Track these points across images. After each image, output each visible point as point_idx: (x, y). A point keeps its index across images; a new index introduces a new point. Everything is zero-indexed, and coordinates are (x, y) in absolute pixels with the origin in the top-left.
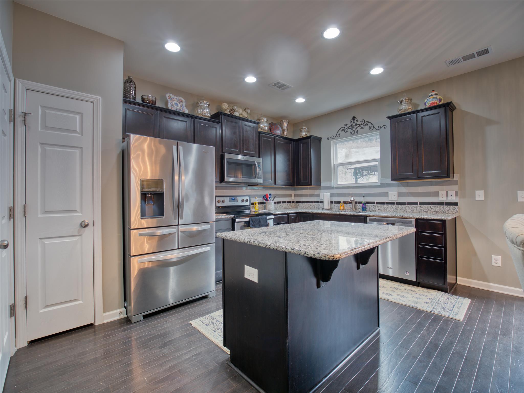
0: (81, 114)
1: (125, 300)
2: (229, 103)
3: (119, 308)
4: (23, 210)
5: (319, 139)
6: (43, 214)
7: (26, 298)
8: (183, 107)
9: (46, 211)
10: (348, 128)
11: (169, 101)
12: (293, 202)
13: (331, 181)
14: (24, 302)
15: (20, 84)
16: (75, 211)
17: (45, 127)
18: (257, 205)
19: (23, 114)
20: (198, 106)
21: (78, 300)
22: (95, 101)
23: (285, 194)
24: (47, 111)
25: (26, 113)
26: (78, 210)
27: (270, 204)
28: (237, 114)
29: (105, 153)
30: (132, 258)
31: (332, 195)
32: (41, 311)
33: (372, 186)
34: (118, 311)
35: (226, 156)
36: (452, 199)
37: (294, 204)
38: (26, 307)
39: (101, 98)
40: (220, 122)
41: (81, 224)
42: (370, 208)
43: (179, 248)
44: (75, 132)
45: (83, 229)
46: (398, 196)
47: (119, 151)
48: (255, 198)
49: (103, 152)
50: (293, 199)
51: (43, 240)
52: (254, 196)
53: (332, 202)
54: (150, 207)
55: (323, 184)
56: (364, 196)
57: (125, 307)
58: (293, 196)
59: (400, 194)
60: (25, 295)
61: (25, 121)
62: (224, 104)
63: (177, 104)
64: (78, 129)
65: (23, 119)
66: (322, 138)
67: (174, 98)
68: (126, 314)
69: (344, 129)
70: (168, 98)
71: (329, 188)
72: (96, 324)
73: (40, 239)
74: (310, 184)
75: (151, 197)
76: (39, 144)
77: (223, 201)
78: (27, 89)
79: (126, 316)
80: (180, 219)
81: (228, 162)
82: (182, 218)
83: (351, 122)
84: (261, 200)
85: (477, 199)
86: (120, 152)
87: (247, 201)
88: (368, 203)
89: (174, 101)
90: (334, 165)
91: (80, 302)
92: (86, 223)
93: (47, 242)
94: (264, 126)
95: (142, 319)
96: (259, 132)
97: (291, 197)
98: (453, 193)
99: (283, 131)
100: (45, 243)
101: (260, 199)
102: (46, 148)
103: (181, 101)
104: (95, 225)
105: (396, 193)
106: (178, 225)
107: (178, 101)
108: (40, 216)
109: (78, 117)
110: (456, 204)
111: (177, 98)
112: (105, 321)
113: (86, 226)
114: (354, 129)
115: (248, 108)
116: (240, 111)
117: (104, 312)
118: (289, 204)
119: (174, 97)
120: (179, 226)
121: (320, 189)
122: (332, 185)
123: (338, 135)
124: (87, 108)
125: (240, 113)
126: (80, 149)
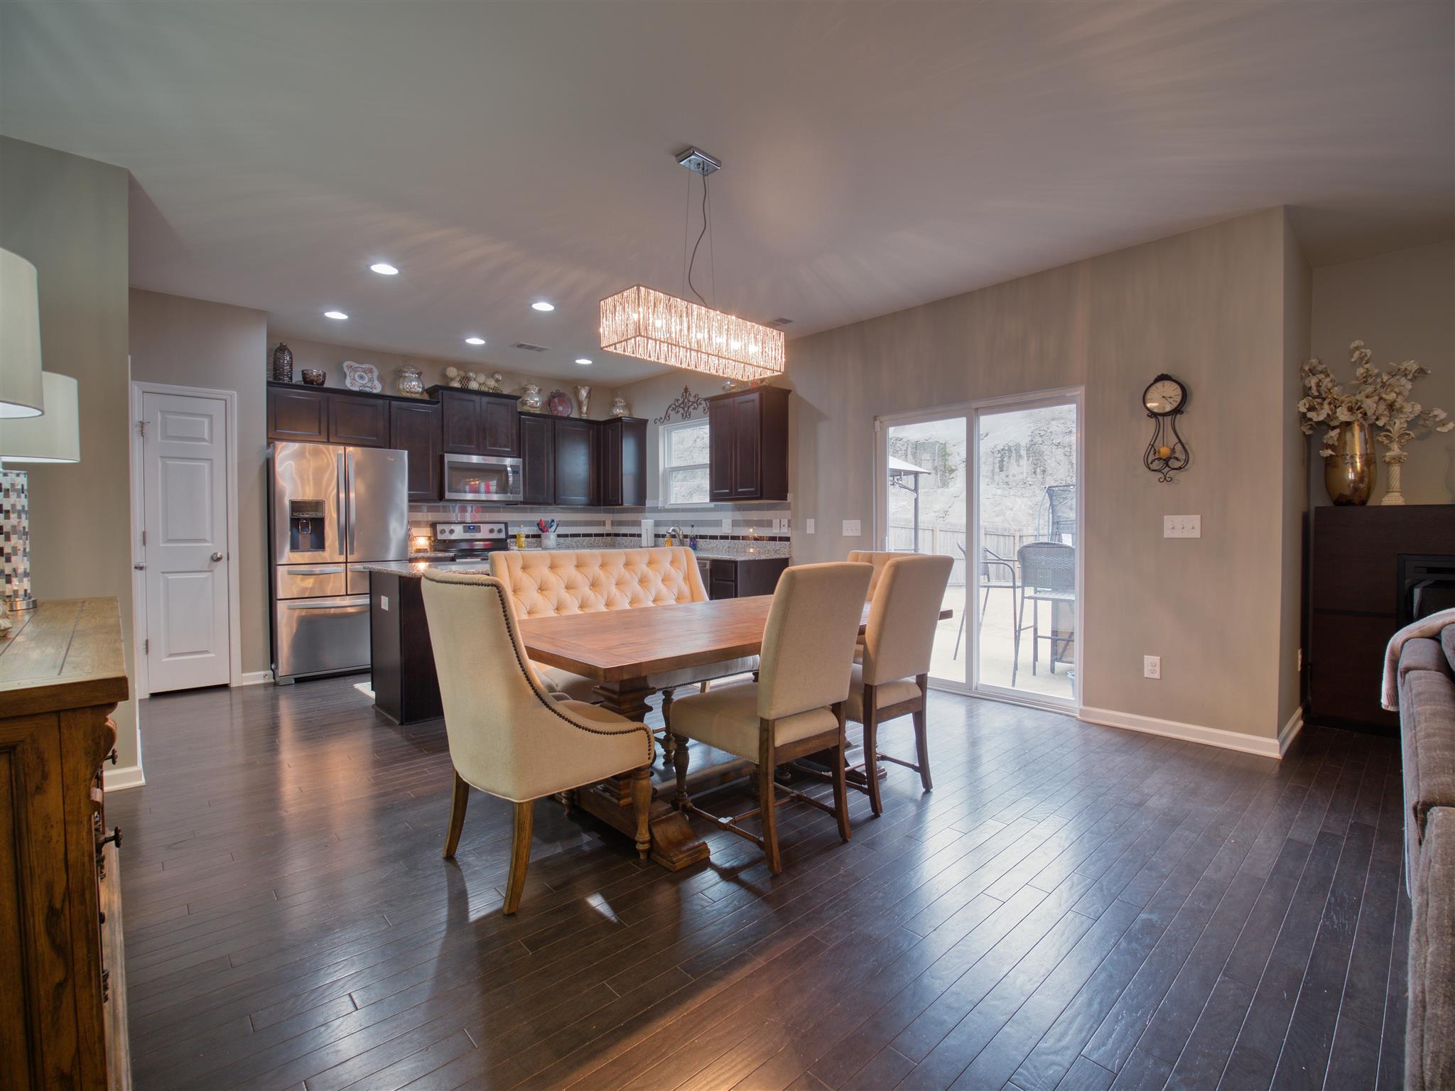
0: (211, 417)
1: (272, 662)
2: (460, 365)
3: (263, 670)
4: (142, 538)
5: (644, 423)
6: (165, 542)
7: (147, 641)
8: (373, 381)
9: (169, 538)
10: (679, 406)
11: (348, 373)
12: (608, 535)
13: (658, 498)
14: (145, 647)
15: (136, 388)
16: (204, 541)
17: (166, 436)
18: (523, 539)
19: (140, 424)
20: (401, 377)
21: (210, 653)
22: (228, 398)
23: (589, 519)
24: (168, 416)
25: (143, 423)
26: (207, 538)
27: (548, 538)
28: (474, 385)
29: (242, 465)
30: (278, 602)
31: (657, 524)
32: (164, 660)
33: (694, 509)
34: (262, 673)
35: (449, 458)
36: (785, 532)
37: (609, 538)
38: (147, 652)
39: (235, 393)
40: (439, 402)
41: (212, 558)
42: (701, 546)
43: (348, 593)
44: (204, 440)
45: (215, 563)
46: (733, 526)
47: (262, 460)
48: (520, 527)
49: (239, 464)
50: (608, 529)
51: (166, 575)
52: (518, 524)
53: (657, 536)
54: (305, 537)
55: (649, 503)
56: (693, 526)
57: (272, 669)
58: (608, 523)
59: (735, 524)
60: (146, 638)
61: (142, 430)
62: (448, 369)
63: (361, 377)
64: (206, 436)
65: (140, 429)
66: (647, 420)
67: (357, 368)
68: (274, 678)
69: (674, 406)
70: (346, 370)
71: (656, 510)
72: (233, 685)
73: (163, 573)
74: (620, 502)
75: (307, 523)
76: (159, 459)
77: (452, 532)
78: (144, 392)
79: (273, 680)
80: (350, 554)
81: (449, 468)
82: (352, 553)
83: (683, 395)
84: (534, 530)
85: (808, 532)
86: (264, 463)
87: (500, 531)
88: (702, 537)
89: (356, 372)
90: (665, 469)
91: (212, 655)
92: (219, 556)
93: (171, 577)
94: (534, 401)
95: (293, 682)
96: (521, 413)
97: (604, 525)
98: (785, 522)
99: (580, 405)
100: (168, 579)
101: (533, 528)
102: (168, 462)
103: (371, 371)
104: (230, 559)
105: (730, 521)
106: (346, 562)
107: (364, 372)
108: (161, 545)
109: (206, 421)
110: (788, 539)
111: (363, 366)
112: (244, 684)
113: (219, 559)
114: (686, 409)
115: (497, 372)
116: (482, 378)
117: (242, 672)
118: (597, 538)
119: (357, 365)
120: (349, 565)
121: (645, 512)
122: (660, 505)
123: (667, 418)
124: (217, 408)
125: (481, 381)
126: (209, 462)
